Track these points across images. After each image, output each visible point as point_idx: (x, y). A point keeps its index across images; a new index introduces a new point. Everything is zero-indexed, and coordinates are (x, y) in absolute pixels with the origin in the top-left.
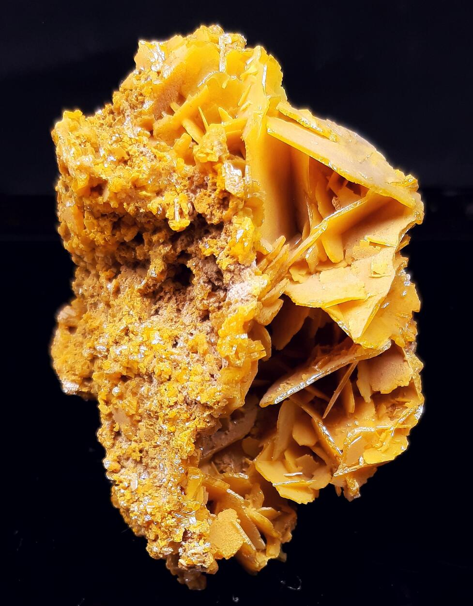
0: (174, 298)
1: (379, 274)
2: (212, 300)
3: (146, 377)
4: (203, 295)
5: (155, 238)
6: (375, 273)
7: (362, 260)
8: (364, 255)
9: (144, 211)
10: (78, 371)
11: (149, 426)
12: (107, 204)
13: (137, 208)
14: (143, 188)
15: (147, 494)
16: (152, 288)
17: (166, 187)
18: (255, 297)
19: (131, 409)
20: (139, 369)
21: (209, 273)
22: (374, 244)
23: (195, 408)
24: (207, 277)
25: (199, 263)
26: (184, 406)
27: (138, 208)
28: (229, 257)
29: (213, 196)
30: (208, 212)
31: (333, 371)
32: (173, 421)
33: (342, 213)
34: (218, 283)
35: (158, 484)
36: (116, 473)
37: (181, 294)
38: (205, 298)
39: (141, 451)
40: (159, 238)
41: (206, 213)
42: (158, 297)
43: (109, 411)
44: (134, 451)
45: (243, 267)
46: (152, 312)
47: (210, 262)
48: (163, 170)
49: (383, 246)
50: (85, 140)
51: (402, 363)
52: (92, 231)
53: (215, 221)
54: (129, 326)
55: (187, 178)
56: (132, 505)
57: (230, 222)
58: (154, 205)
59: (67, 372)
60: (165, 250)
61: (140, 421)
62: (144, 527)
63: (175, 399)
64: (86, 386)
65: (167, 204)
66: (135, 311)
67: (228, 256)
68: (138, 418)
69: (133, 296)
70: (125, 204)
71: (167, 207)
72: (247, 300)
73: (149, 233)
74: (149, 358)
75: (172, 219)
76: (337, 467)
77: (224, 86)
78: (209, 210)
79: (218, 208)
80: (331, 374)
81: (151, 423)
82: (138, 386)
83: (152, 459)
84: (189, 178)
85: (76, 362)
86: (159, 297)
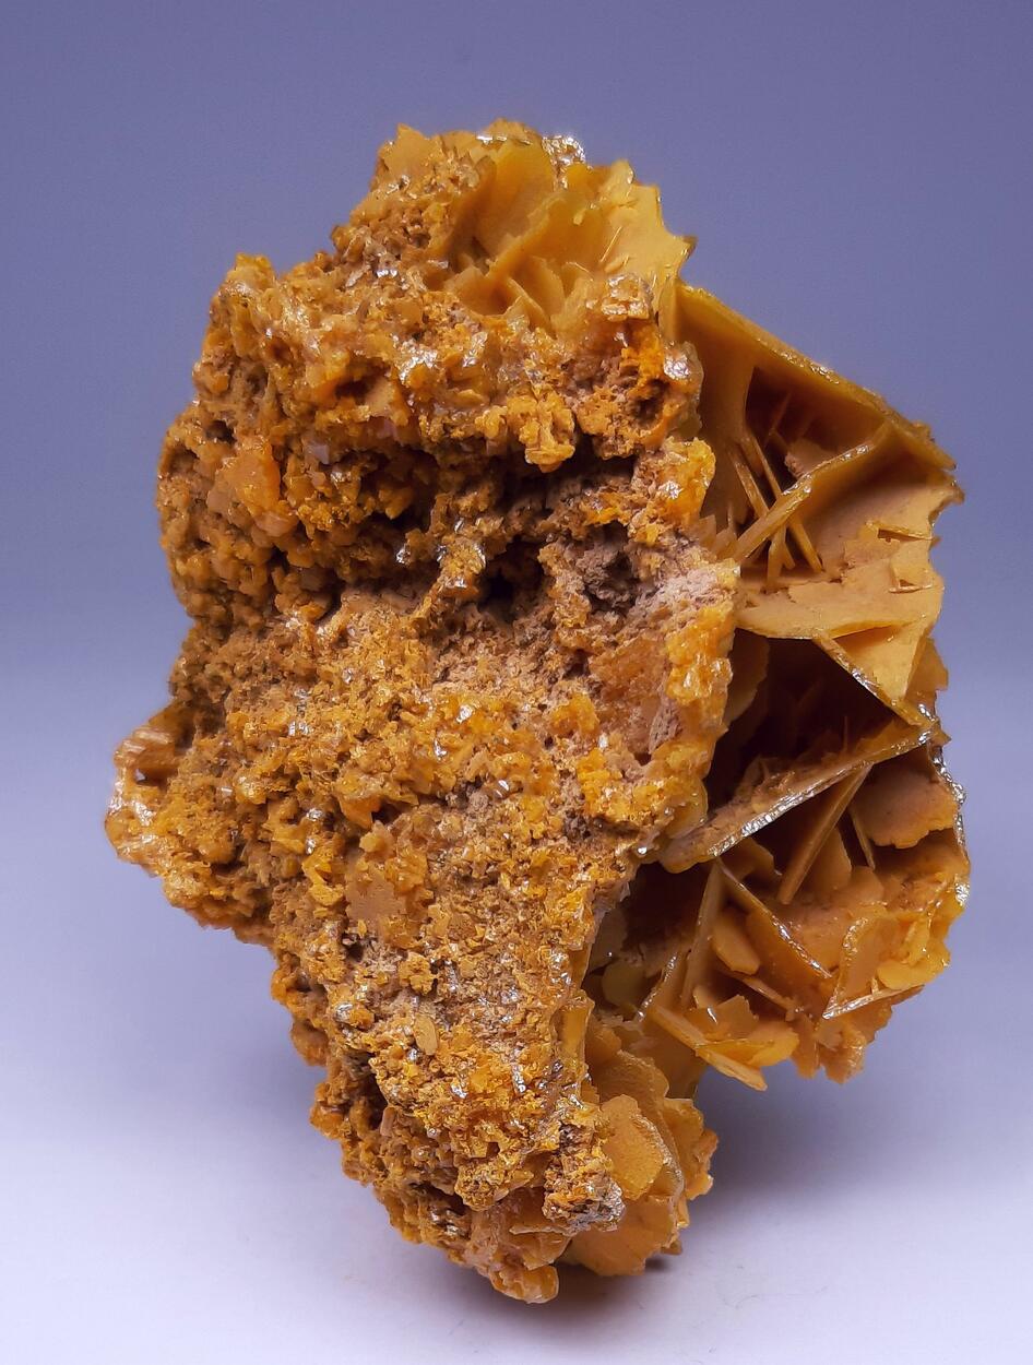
0: (482, 645)
1: (912, 585)
2: (596, 628)
3: (454, 797)
4: (577, 616)
5: (465, 503)
6: (904, 583)
7: (865, 567)
8: (867, 557)
9: (462, 433)
10: (207, 846)
11: (459, 906)
12: (377, 421)
13: (446, 428)
14: (465, 383)
15: (464, 1054)
16: (440, 620)
17: (508, 387)
18: (728, 590)
19: (412, 873)
20: (437, 781)
21: (590, 570)
22: (885, 534)
23: (584, 846)
24: (583, 580)
25: (563, 553)
26: (564, 841)
27: (449, 428)
28: (658, 520)
29: (621, 397)
30: (610, 431)
31: (819, 791)
32: (538, 873)
33: (835, 466)
34: (605, 593)
35: (486, 1032)
36: (362, 1030)
37: (497, 635)
38: (583, 623)
39: (435, 968)
40: (476, 501)
41: (606, 434)
42: (446, 642)
43: (337, 897)
44: (417, 971)
45: (685, 542)
46: (438, 674)
47: (596, 544)
48: (505, 350)
49: (905, 538)
50: (312, 298)
51: (929, 788)
52: (307, 499)
53: (625, 448)
54: (401, 695)
55: (559, 367)
56: (421, 1090)
57: (658, 452)
58: (489, 420)
59: (173, 855)
60: (489, 525)
61: (432, 901)
62: (460, 1131)
63: (540, 828)
64: (218, 884)
65: (522, 415)
66: (407, 667)
67: (655, 519)
68: (430, 894)
69: (393, 641)
70: (423, 418)
71: (522, 421)
72: (712, 600)
73: (452, 493)
74: (461, 754)
75: (534, 446)
76: (825, 1005)
77: (578, 219)
78: (612, 429)
79: (630, 424)
80: (815, 796)
81: (464, 898)
82: (431, 821)
83: (466, 980)
84: (564, 366)
85: (197, 829)
86: (448, 642)
